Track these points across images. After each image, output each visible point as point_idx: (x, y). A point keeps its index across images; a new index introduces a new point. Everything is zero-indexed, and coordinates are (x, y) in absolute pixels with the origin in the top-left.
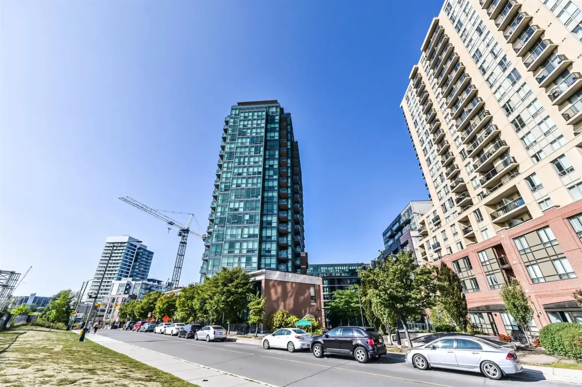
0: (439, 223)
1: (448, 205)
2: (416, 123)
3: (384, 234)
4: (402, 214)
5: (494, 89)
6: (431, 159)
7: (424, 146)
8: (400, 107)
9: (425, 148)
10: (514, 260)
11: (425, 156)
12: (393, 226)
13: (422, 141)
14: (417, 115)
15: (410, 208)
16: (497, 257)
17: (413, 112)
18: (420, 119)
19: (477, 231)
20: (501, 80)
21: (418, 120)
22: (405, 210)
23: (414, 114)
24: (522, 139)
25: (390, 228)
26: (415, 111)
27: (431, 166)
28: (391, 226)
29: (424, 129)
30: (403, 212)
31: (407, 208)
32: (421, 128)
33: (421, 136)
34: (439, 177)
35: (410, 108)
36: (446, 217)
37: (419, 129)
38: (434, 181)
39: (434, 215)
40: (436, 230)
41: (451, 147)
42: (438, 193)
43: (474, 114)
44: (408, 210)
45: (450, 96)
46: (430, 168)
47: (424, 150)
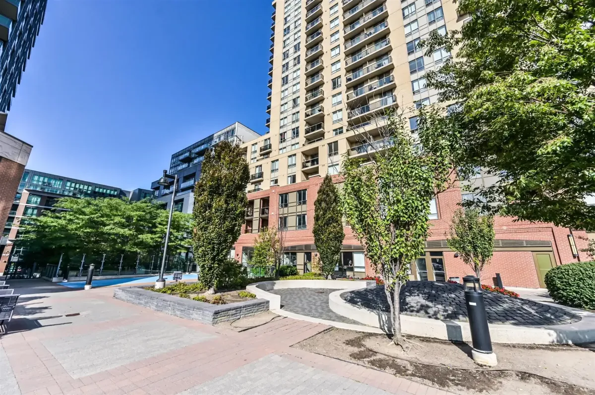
0: (268, 153)
1: (289, 135)
2: (287, 31)
3: (174, 156)
4: (215, 135)
5: (407, 21)
6: (290, 78)
7: (287, 61)
8: (273, 3)
9: (287, 63)
10: (273, 212)
11: (283, 73)
12: (194, 148)
13: (285, 55)
14: (293, 21)
15: (233, 131)
16: (261, 208)
17: (289, 15)
18: (296, 27)
19: (324, 165)
20: (419, 15)
21: (292, 27)
22: (223, 131)
23: (288, 19)
24: (413, 82)
25: (189, 150)
26: (292, 15)
27: (286, 87)
28: (192, 147)
29: (295, 40)
30: (219, 133)
31: (228, 129)
32: (292, 39)
33: (287, 48)
34: (292, 102)
35: (286, 10)
36: (280, 148)
37: (289, 38)
38: (282, 105)
39: (265, 143)
40: (260, 159)
41: (324, 70)
42: (281, 120)
43: (370, 41)
44: (228, 132)
45: (350, 12)
46: (283, 88)
47: (284, 66)
